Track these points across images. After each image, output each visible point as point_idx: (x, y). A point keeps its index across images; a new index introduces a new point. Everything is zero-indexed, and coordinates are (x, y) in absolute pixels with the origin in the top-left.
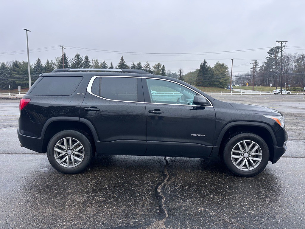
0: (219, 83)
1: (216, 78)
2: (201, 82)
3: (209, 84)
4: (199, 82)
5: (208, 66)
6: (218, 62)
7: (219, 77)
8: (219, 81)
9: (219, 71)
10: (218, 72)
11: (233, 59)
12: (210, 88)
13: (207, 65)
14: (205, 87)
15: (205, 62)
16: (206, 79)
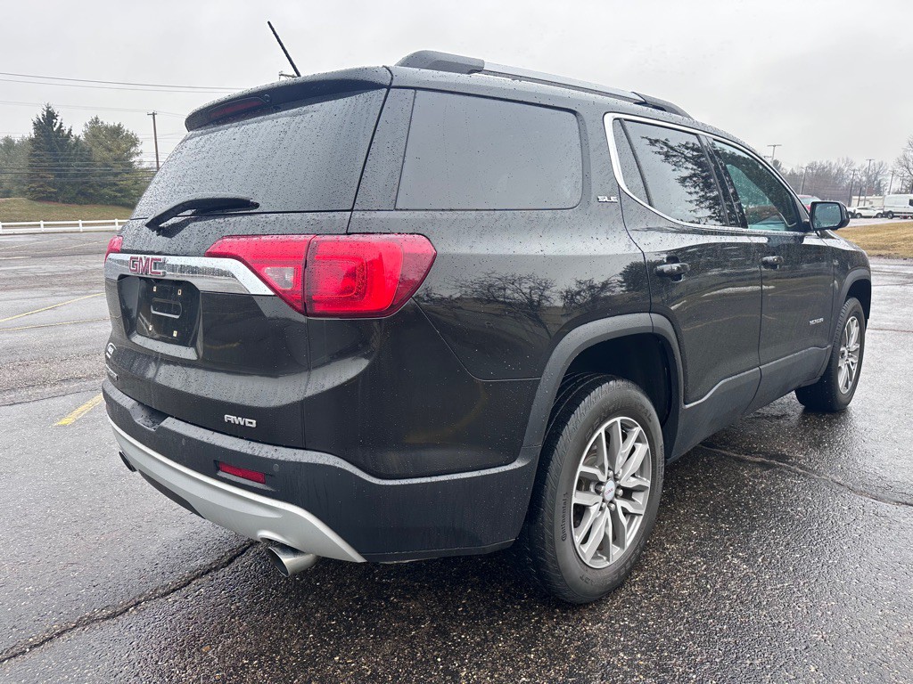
0: (116, 191)
1: (103, 174)
2: (49, 184)
3: (83, 194)
4: (42, 186)
5: (66, 128)
6: (97, 118)
7: (115, 170)
8: (115, 184)
9: (110, 150)
10: (106, 154)
11: (154, 114)
12: (88, 207)
13: (61, 126)
14: (69, 203)
15: (50, 116)
16: (65, 176)
